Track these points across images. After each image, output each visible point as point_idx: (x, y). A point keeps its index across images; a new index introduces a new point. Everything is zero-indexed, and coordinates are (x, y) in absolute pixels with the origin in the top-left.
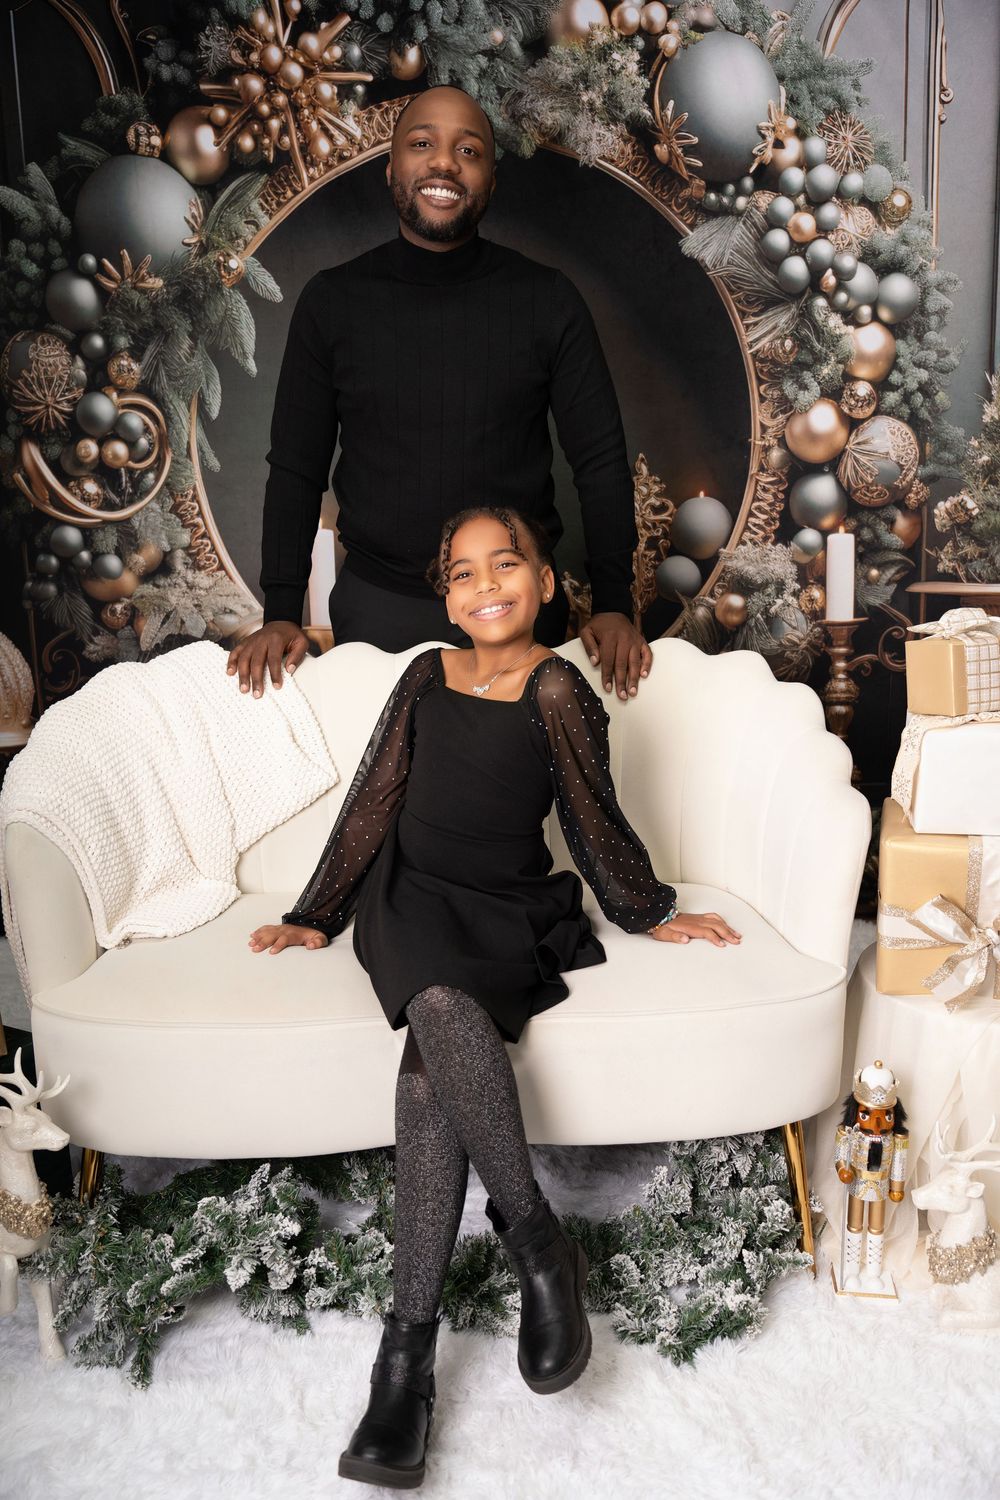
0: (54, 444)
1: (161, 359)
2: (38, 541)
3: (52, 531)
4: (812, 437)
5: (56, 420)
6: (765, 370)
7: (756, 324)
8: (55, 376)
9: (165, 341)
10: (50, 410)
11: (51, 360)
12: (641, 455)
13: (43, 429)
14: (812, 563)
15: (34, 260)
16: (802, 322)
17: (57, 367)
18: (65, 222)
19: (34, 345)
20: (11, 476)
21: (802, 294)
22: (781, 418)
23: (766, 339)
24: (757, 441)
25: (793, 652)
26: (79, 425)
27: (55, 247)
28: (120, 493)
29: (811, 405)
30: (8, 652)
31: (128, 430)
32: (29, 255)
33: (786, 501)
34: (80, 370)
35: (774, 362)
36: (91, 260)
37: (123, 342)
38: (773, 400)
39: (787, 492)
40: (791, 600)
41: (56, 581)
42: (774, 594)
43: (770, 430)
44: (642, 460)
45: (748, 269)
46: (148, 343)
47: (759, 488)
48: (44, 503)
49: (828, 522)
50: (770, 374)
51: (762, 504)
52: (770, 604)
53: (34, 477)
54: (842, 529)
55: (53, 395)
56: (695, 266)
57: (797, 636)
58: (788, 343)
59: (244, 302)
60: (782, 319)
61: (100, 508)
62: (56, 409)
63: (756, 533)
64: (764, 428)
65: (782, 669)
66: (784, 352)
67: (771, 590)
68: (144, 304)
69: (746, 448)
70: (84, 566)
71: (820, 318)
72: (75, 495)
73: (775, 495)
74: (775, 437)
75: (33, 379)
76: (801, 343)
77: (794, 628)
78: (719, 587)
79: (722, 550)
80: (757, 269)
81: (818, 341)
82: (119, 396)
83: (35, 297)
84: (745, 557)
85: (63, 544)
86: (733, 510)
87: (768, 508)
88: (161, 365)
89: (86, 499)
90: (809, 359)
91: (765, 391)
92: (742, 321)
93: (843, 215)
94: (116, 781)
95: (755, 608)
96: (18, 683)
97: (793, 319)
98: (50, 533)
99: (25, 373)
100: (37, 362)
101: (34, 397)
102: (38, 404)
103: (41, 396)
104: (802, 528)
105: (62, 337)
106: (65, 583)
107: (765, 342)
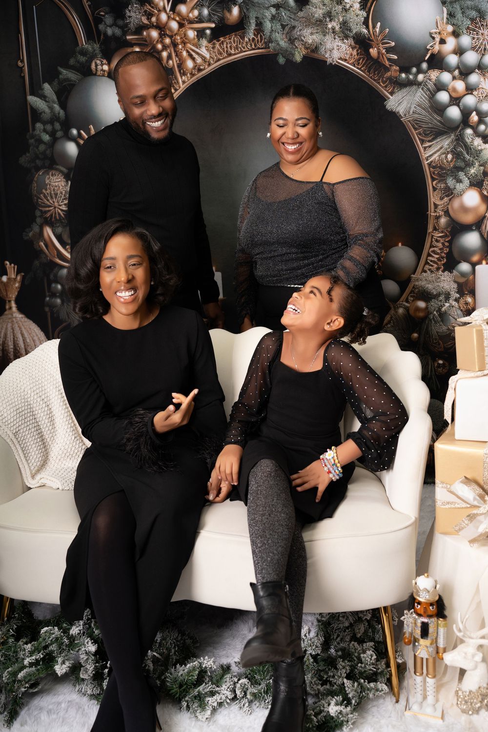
0: (59, 226)
2: (52, 277)
3: (59, 271)
4: (465, 209)
5: (59, 214)
6: (436, 173)
7: (430, 146)
8: (59, 192)
10: (57, 209)
11: (57, 184)
13: (53, 219)
14: (466, 283)
15: (47, 133)
16: (458, 144)
17: (59, 187)
18: (62, 113)
19: (48, 176)
20: (38, 243)
21: (458, 127)
22: (446, 199)
23: (436, 155)
24: (432, 213)
27: (57, 126)
29: (464, 191)
30: (38, 334)
32: (45, 131)
33: (450, 247)
35: (441, 168)
36: (75, 132)
39: (450, 242)
40: (454, 303)
41: (61, 297)
42: (444, 300)
43: (439, 207)
45: (425, 115)
47: (433, 240)
48: (54, 257)
49: (475, 258)
50: (439, 175)
51: (435, 249)
52: (441, 306)
53: (49, 244)
54: (484, 262)
55: (58, 202)
56: (394, 115)
58: (450, 157)
60: (446, 142)
62: (59, 209)
63: (432, 266)
65: (450, 343)
66: (447, 162)
67: (442, 298)
69: (425, 218)
71: (468, 141)
73: (443, 244)
74: (443, 210)
75: (48, 194)
76: (457, 155)
78: (411, 296)
79: (413, 275)
80: (430, 115)
81: (468, 154)
83: (48, 152)
84: (426, 280)
85: (62, 277)
86: (418, 253)
87: (439, 251)
90: (462, 164)
91: (436, 185)
92: (422, 144)
93: (482, 79)
95: (433, 308)
97: (452, 142)
98: (58, 272)
99: (44, 191)
100: (50, 185)
101: (48, 203)
102: (51, 206)
103: (52, 202)
104: (460, 262)
105: (61, 172)
106: (65, 299)
107: (436, 156)
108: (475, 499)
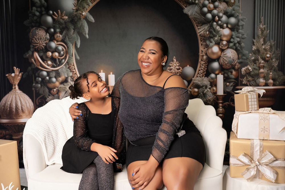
0: (41, 53)
1: (67, 34)
2: (37, 74)
4: (213, 53)
5: (42, 47)
6: (202, 38)
7: (200, 28)
8: (42, 38)
9: (68, 30)
10: (41, 45)
11: (41, 34)
12: (174, 57)
13: (39, 49)
14: (214, 82)
15: (38, 12)
16: (211, 28)
17: (43, 35)
18: (46, 4)
19: (37, 30)
20: (31, 59)
21: (211, 21)
22: (206, 49)
24: (200, 54)
25: (209, 102)
26: (47, 49)
27: (43, 9)
28: (56, 64)
29: (213, 46)
30: (28, 100)
31: (59, 50)
32: (37, 11)
33: (207, 67)
34: (48, 36)
35: (204, 37)
36: (51, 12)
37: (58, 30)
38: (204, 45)
39: (208, 66)
40: (209, 90)
41: (41, 83)
42: (205, 89)
43: (203, 52)
44: (175, 58)
45: (198, 16)
46: (64, 31)
47: (201, 64)
48: (38, 66)
49: (217, 72)
50: (203, 39)
51: (202, 68)
52: (204, 91)
53: (36, 60)
54: (220, 74)
55: (42, 42)
56: (186, 15)
57: (210, 98)
58: (208, 32)
59: (86, 22)
60: (206, 27)
61: (51, 67)
62: (42, 45)
63: (200, 75)
64: (202, 51)
66: (207, 34)
67: (204, 87)
68: (63, 22)
69: (198, 56)
70: (47, 80)
71: (215, 27)
72: (46, 64)
73: (205, 66)
74: (205, 53)
75: (37, 38)
76: (210, 32)
77: (210, 96)
78: (192, 87)
79: (193, 78)
80: (201, 16)
81: (214, 32)
82: (57, 42)
83: (38, 20)
84: (198, 80)
85: (42, 75)
86: (195, 69)
87: (203, 69)
88: (67, 36)
89: (48, 65)
90: (211, 35)
91: (202, 43)
92: (197, 27)
93: (220, 4)
94: (52, 125)
95: (200, 92)
96: (30, 107)
97: (208, 27)
98: (40, 73)
99: (35, 37)
100: (38, 34)
101: (37, 42)
102: (38, 44)
103: (39, 42)
104: (211, 74)
105: (44, 29)
106: (42, 84)
107: (202, 32)
108: (248, 162)
